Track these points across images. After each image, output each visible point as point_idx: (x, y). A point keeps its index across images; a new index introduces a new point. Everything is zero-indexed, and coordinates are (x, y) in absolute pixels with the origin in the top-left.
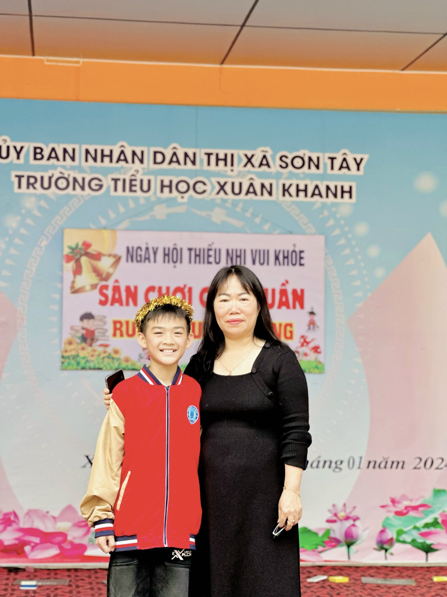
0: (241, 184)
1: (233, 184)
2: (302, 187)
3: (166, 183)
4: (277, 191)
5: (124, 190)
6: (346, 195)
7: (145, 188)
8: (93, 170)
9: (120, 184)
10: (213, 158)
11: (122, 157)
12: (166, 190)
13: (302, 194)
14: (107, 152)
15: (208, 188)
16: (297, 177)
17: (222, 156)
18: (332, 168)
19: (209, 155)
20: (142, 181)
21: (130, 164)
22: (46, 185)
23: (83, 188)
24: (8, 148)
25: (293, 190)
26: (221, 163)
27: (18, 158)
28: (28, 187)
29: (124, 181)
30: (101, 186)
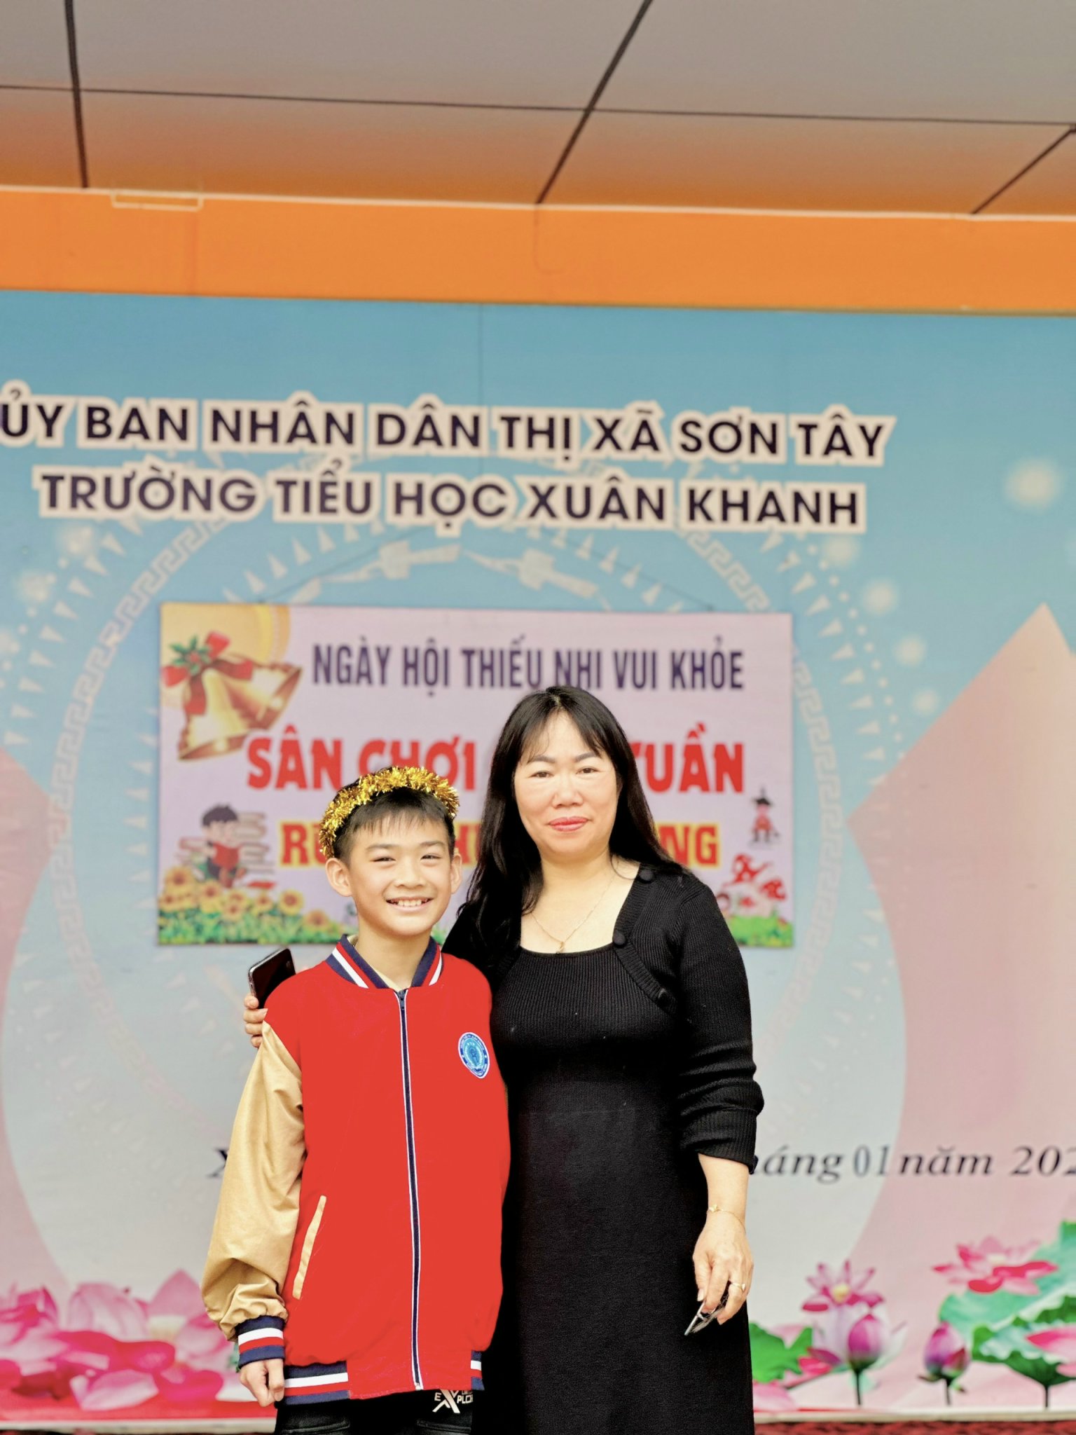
0: (588, 491)
1: (569, 491)
2: (735, 497)
3: (409, 490)
4: (677, 507)
5: (307, 508)
6: (843, 516)
7: (358, 502)
8: (230, 460)
9: (297, 494)
10: (521, 430)
11: (302, 429)
12: (409, 507)
13: (735, 514)
14: (265, 418)
15: (510, 501)
16: (723, 472)
17: (541, 424)
18: (808, 451)
19: (511, 421)
20: (349, 486)
21: (321, 447)
22: (117, 497)
23: (206, 504)
24: (25, 409)
25: (714, 505)
26: (541, 441)
27: (49, 433)
28: (74, 505)
29: (307, 486)
30: (251, 500)
